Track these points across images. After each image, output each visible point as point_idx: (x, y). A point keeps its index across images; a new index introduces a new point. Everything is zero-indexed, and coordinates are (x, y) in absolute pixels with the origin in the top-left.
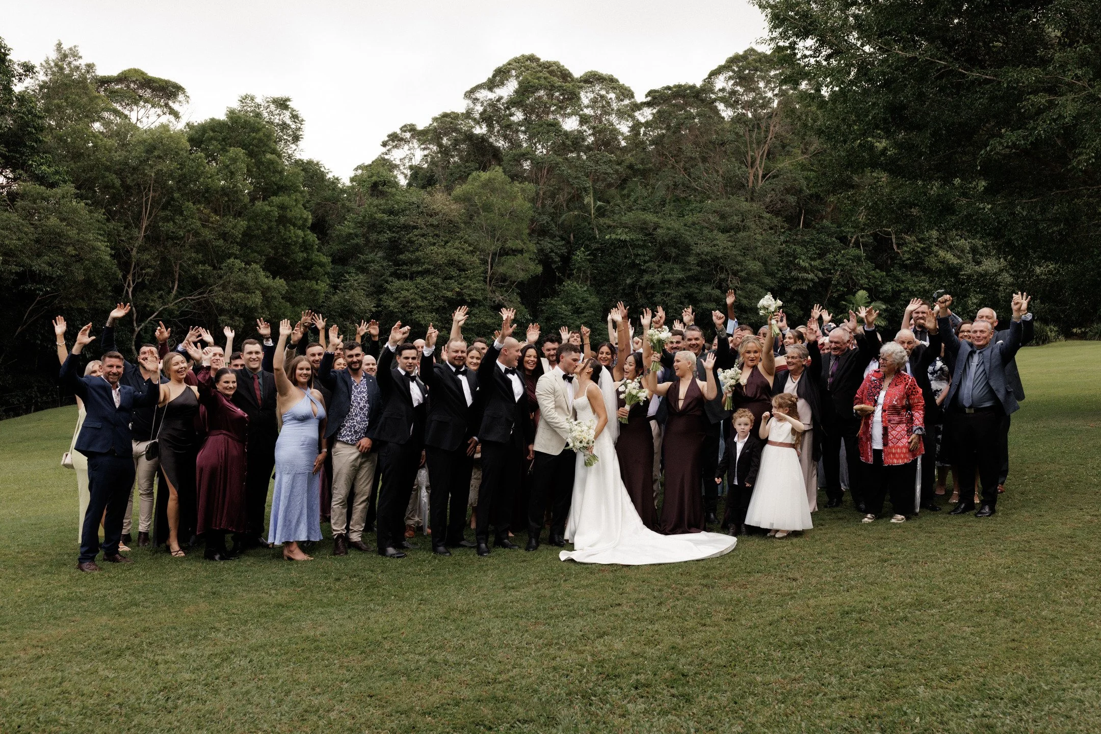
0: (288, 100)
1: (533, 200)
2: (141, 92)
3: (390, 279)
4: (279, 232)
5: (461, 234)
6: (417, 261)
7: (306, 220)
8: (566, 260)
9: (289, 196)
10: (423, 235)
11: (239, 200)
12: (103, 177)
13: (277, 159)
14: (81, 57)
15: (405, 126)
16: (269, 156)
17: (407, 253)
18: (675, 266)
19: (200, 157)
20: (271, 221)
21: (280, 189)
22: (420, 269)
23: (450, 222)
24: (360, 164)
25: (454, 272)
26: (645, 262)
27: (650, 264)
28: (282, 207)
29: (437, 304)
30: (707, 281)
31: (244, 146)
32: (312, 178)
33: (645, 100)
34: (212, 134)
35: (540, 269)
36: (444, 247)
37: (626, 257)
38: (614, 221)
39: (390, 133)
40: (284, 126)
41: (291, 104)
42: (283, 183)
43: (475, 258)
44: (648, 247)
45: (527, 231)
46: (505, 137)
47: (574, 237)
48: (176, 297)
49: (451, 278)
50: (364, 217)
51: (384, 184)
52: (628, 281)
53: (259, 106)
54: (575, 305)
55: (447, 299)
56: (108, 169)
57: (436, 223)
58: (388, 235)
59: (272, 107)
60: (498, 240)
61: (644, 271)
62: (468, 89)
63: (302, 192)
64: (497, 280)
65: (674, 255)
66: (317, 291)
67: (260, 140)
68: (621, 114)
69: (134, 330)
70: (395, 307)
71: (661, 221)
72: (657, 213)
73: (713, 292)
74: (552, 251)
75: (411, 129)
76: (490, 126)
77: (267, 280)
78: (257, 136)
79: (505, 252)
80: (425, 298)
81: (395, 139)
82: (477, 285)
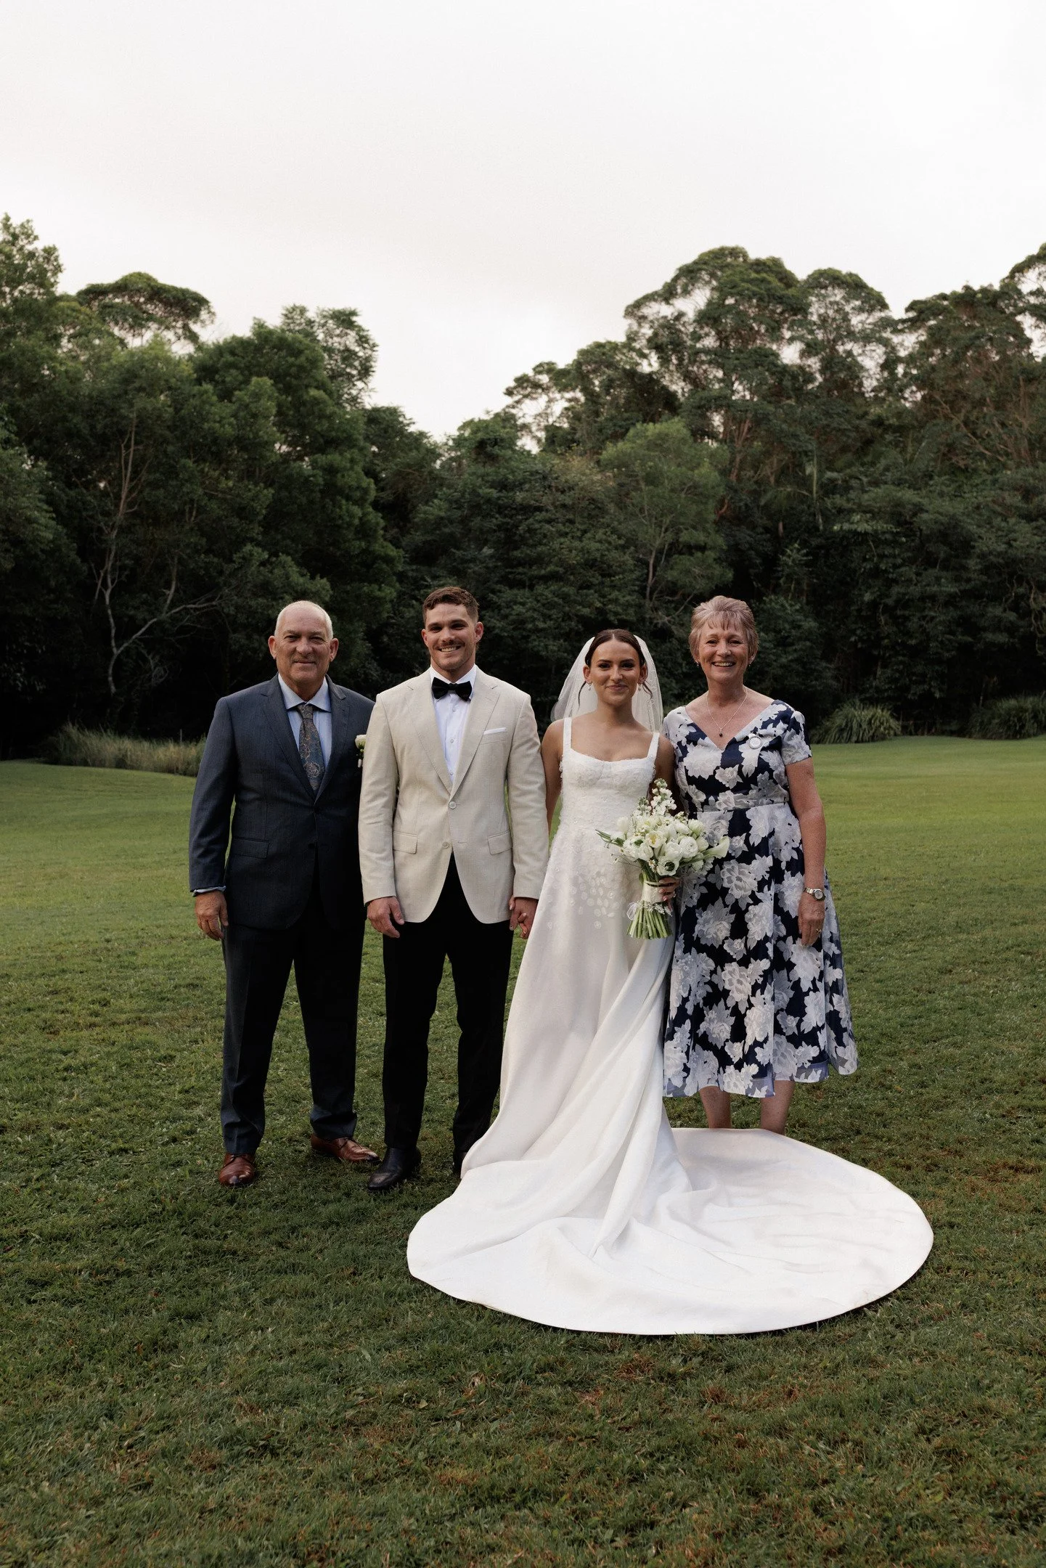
0: (353, 313)
1: (725, 473)
2: (149, 307)
3: (498, 587)
4: (324, 507)
5: (607, 519)
6: (539, 561)
7: (366, 491)
8: (771, 562)
9: (341, 454)
10: (549, 521)
11: (262, 457)
12: (65, 419)
13: (326, 397)
14: (36, 238)
15: (541, 365)
16: (313, 392)
17: (524, 549)
18: (944, 574)
19: (206, 392)
20: (312, 491)
21: (329, 443)
22: (543, 572)
23: (592, 501)
24: (468, 418)
25: (596, 579)
26: (895, 567)
27: (903, 569)
28: (331, 470)
29: (565, 626)
30: (995, 599)
31: (277, 377)
32: (386, 432)
33: (904, 316)
34: (231, 359)
35: (730, 575)
36: (580, 539)
37: (865, 560)
38: (848, 500)
39: (519, 374)
40: (348, 355)
41: (357, 320)
42: (334, 434)
43: (627, 557)
44: (902, 544)
45: (713, 517)
46: (687, 377)
47: (784, 528)
48: (173, 605)
49: (588, 587)
50: (463, 496)
51: (496, 442)
52: (867, 597)
53: (310, 323)
54: (780, 631)
55: (582, 619)
56: (73, 409)
57: (568, 501)
58: (498, 519)
59: (331, 323)
60: (666, 530)
61: (895, 581)
62: (631, 301)
63: (361, 449)
64: (661, 592)
65: (942, 555)
66: (379, 599)
67: (301, 368)
68: (866, 338)
69: (112, 653)
70: (503, 629)
71: (925, 501)
72: (920, 489)
73: (1004, 615)
74: (751, 548)
75: (548, 368)
76: (664, 361)
77: (301, 580)
78: (298, 362)
79: (675, 548)
80: (547, 617)
81: (525, 385)
82: (628, 598)
